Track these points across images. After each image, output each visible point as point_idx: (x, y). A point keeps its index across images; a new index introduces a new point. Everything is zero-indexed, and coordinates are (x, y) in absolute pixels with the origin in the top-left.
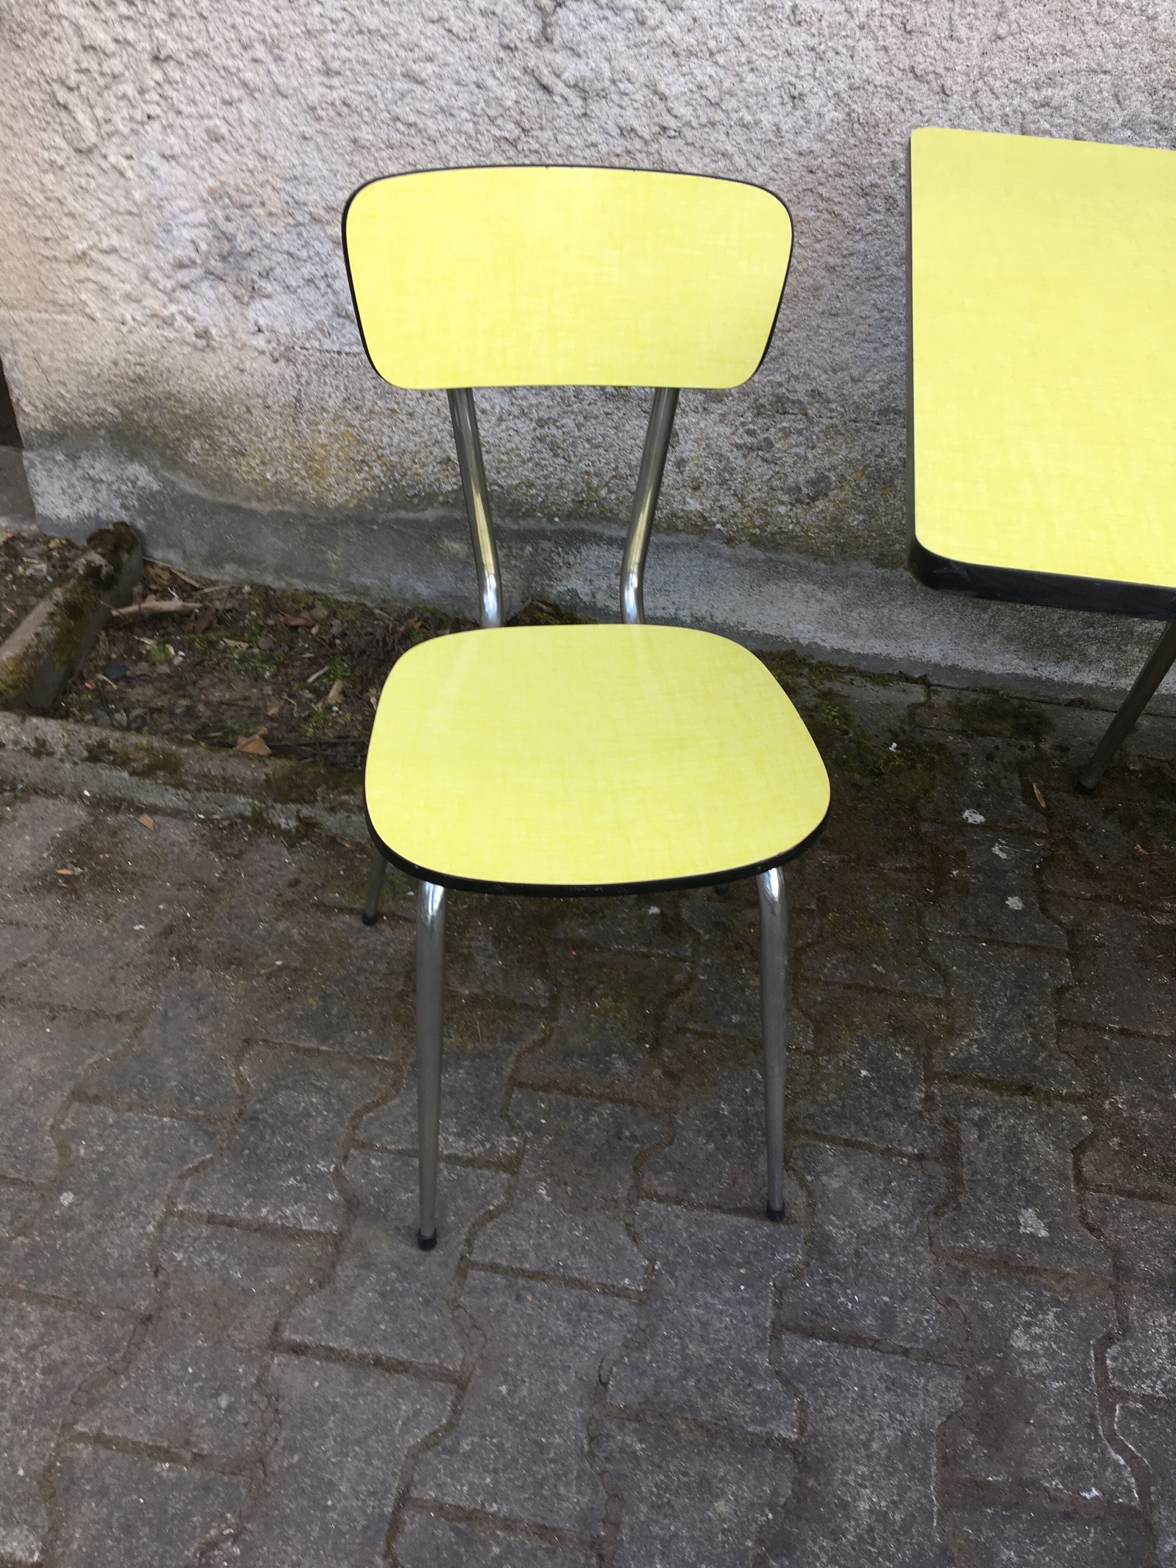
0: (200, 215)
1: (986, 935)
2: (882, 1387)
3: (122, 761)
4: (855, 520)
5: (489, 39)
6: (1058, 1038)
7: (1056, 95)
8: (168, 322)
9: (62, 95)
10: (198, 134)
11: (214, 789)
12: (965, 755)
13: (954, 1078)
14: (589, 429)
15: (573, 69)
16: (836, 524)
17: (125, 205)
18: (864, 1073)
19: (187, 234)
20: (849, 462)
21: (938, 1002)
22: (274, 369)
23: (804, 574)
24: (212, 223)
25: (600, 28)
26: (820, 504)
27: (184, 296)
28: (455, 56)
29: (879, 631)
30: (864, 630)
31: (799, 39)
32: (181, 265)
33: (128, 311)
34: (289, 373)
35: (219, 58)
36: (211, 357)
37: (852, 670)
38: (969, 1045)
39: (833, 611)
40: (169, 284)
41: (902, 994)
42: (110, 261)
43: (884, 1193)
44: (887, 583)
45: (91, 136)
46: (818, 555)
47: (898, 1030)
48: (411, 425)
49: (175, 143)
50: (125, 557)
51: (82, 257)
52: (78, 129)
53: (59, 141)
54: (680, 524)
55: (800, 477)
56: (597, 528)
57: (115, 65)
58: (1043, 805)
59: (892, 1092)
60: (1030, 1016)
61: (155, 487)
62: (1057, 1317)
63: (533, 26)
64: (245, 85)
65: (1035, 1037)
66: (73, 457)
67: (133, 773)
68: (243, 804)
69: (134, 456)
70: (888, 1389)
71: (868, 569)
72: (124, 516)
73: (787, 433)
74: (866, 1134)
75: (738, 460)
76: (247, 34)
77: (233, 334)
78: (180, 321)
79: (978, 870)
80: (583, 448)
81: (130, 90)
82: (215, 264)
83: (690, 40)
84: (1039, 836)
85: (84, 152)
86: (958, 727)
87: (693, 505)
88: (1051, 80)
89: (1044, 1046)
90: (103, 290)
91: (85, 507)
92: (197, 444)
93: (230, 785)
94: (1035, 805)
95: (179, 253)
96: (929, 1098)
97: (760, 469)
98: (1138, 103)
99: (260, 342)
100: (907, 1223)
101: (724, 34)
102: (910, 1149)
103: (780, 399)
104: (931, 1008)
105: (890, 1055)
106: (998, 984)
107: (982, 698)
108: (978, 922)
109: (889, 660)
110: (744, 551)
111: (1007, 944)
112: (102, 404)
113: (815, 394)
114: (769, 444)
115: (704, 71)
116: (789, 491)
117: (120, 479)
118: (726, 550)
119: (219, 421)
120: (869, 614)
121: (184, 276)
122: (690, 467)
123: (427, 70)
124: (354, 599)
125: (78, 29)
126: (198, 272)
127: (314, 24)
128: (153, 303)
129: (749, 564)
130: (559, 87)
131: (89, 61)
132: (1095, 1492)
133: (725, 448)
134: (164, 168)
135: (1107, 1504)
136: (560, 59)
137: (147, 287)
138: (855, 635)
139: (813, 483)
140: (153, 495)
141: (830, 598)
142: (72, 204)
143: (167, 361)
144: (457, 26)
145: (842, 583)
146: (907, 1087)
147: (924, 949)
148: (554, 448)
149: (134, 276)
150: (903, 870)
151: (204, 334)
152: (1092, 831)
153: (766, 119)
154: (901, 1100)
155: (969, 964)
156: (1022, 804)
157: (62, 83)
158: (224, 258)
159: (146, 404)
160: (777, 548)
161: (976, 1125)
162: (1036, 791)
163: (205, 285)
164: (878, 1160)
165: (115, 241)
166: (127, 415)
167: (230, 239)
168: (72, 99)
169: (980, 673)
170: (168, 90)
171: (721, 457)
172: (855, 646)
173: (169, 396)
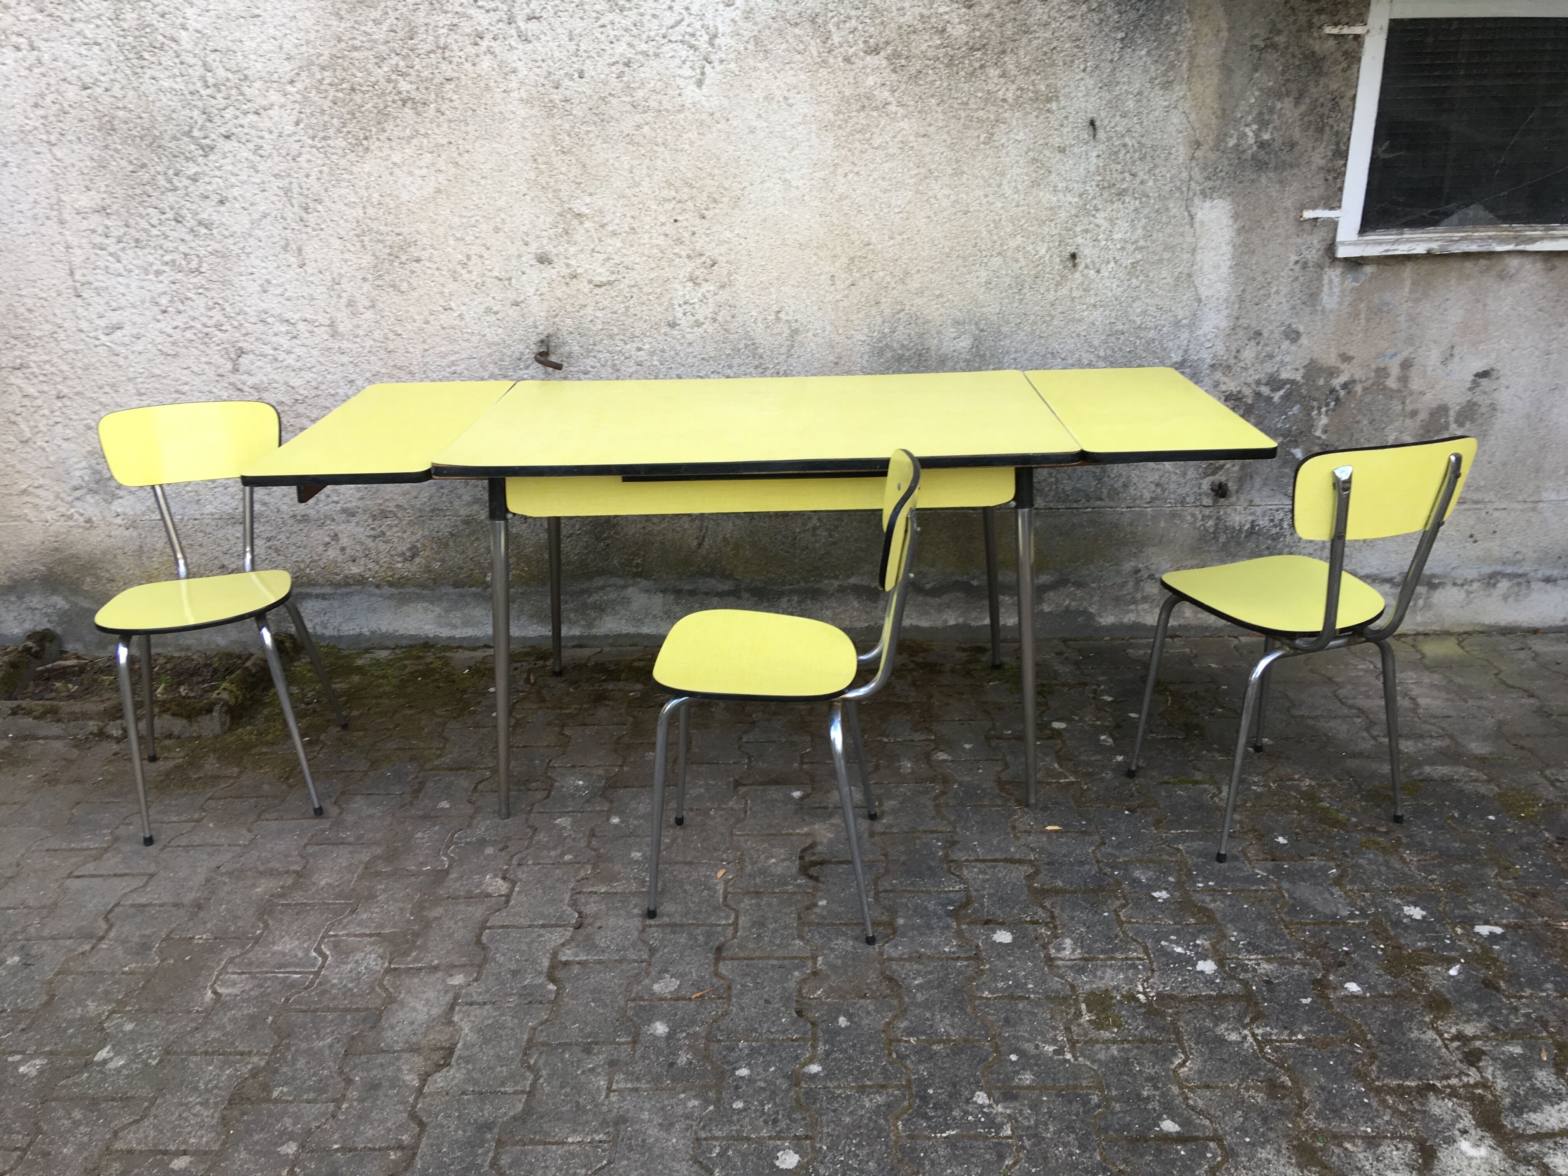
0: (84, 464)
3: (28, 713)
4: (437, 565)
5: (211, 373)
7: (459, 369)
8: (70, 517)
9: (13, 418)
10: (80, 427)
11: (77, 719)
14: (293, 539)
15: (251, 381)
16: (428, 569)
17: (46, 464)
19: (78, 473)
20: (424, 537)
22: (127, 533)
23: (420, 598)
24: (90, 467)
25: (259, 363)
26: (417, 560)
27: (78, 504)
28: (197, 381)
29: (466, 624)
30: (459, 623)
31: (345, 359)
32: (76, 489)
33: (49, 515)
34: (135, 534)
35: (88, 394)
36: (94, 532)
37: (459, 647)
39: (440, 616)
40: (70, 499)
42: (38, 492)
44: (462, 596)
45: (28, 434)
46: (424, 586)
48: (202, 550)
49: (70, 433)
50: (48, 645)
51: (24, 492)
52: (22, 432)
53: (11, 438)
54: (351, 581)
55: (403, 547)
56: (309, 590)
57: (39, 402)
61: (67, 607)
63: (229, 366)
64: (101, 403)
66: (20, 598)
67: (35, 718)
68: (93, 726)
69: (54, 591)
71: (451, 590)
72: (49, 626)
73: (390, 527)
75: (370, 543)
76: (101, 382)
77: (104, 519)
78: (76, 516)
80: (292, 549)
81: (46, 412)
82: (93, 486)
83: (299, 364)
85: (25, 442)
87: (355, 570)
88: (453, 363)
90: (36, 506)
91: (28, 626)
92: (88, 579)
93: (86, 716)
95: (75, 483)
97: (383, 547)
98: (491, 367)
99: (118, 520)
101: (313, 361)
103: (382, 511)
109: (477, 639)
110: (386, 590)
112: (36, 566)
113: (398, 506)
114: (384, 534)
115: (308, 376)
116: (399, 555)
117: (47, 606)
118: (377, 591)
119: (100, 565)
120: (458, 614)
121: (78, 494)
122: (348, 551)
123: (186, 388)
124: (183, 654)
125: (20, 388)
126: (84, 491)
127: (132, 375)
128: (62, 509)
129: (391, 597)
130: (246, 389)
131: (26, 402)
133: (363, 538)
134: (65, 445)
136: (244, 377)
137: (59, 502)
138: (455, 627)
139: (410, 549)
140: (65, 612)
141: (438, 610)
142: (19, 467)
143: (71, 538)
144: (196, 369)
145: (440, 599)
148: (277, 551)
149: (52, 497)
151: (89, 521)
153: (341, 392)
157: (13, 412)
158: (97, 482)
159: (60, 562)
160: (402, 586)
163: (88, 497)
165: (41, 481)
166: (50, 569)
167: (99, 472)
168: (19, 419)
169: (524, 638)
170: (65, 410)
171: (362, 543)
172: (458, 633)
173: (72, 556)
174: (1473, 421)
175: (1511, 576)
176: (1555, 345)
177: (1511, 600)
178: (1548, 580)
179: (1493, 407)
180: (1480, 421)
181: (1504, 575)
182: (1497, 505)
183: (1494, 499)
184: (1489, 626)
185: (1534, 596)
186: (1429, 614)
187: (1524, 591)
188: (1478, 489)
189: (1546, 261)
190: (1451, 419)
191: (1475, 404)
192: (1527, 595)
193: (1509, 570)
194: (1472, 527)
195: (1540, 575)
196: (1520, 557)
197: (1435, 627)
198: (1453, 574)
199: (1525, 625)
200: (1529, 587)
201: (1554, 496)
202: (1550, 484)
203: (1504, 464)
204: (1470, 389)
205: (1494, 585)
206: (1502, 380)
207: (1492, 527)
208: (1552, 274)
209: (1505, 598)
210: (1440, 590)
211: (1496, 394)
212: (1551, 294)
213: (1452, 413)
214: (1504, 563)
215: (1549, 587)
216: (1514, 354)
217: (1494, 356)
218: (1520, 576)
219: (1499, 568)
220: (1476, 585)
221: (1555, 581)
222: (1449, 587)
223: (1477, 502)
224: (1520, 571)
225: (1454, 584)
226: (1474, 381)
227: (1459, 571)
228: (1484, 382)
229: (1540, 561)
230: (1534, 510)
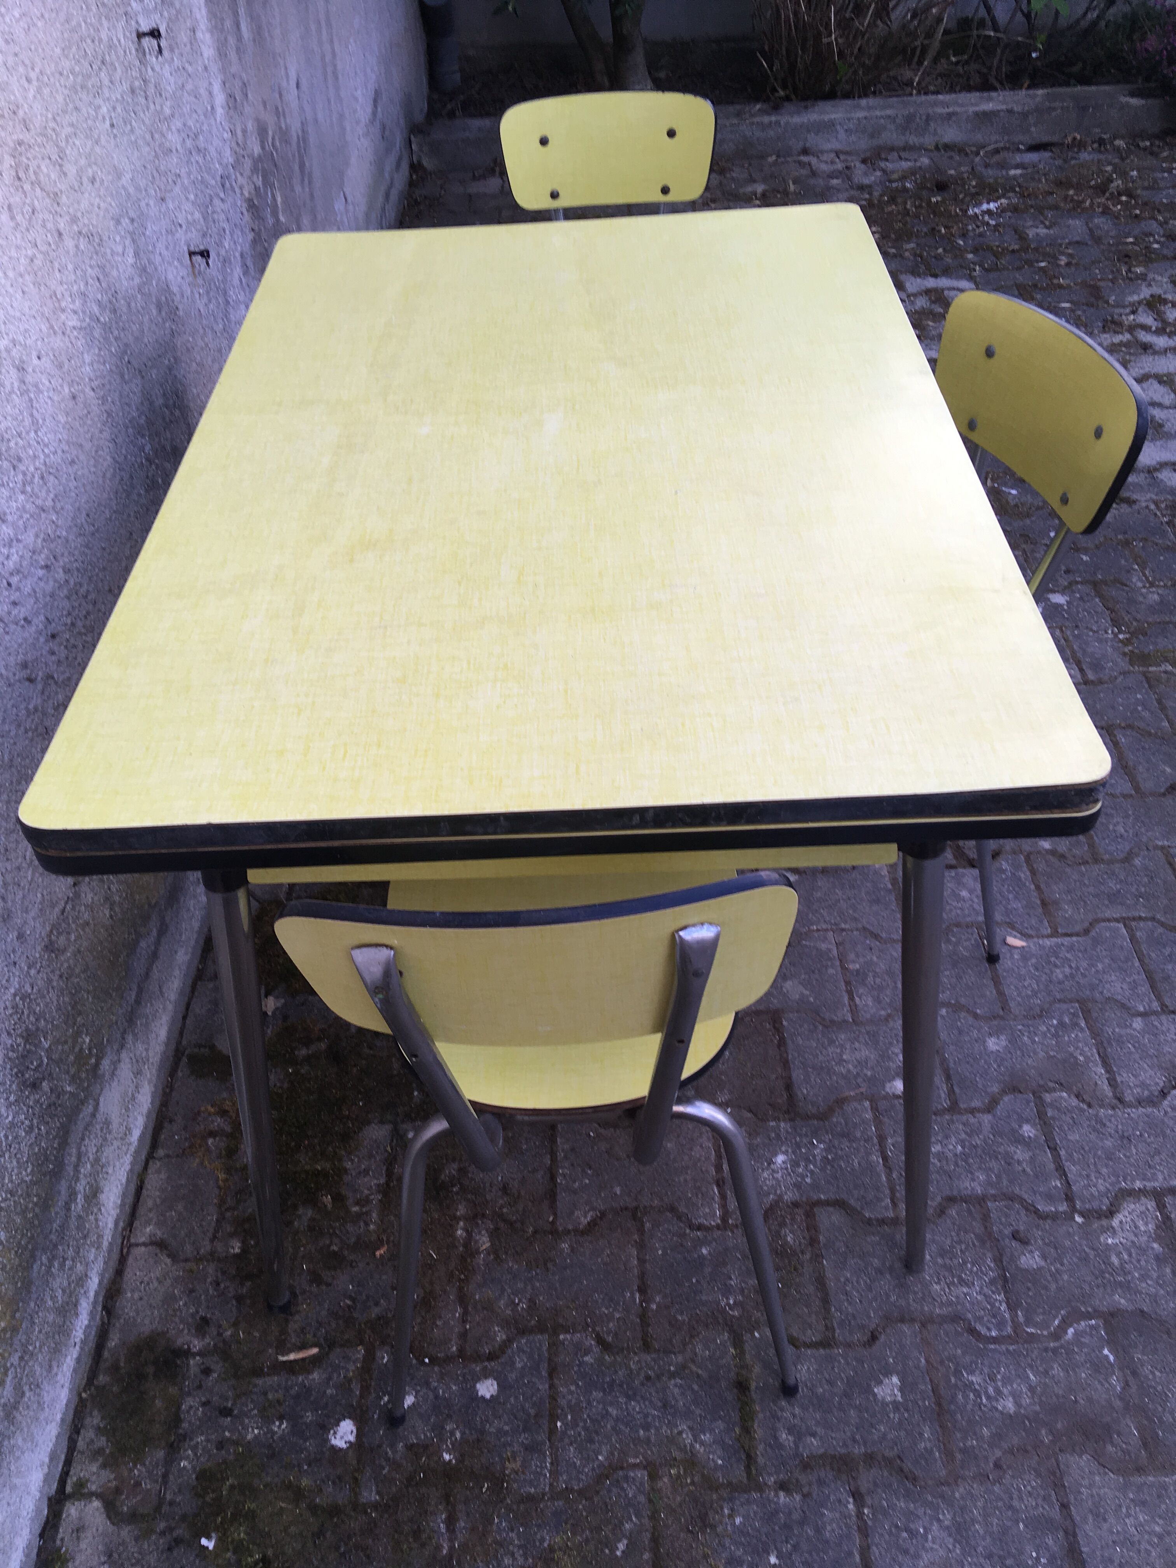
1: (545, 1423)
2: (1105, 1526)
6: (668, 1352)
12: (221, 1445)
13: (750, 1459)
18: (773, 1560)
21: (653, 1477)
38: (702, 1443)
41: (654, 1517)
43: (913, 1534)
47: (703, 1521)
58: (315, 1351)
59: (787, 1526)
60: (648, 1378)
62: (971, 1372)
65: (672, 1375)
70: (1105, 1520)
74: (850, 1554)
79: (439, 1429)
84: (370, 1356)
86: (161, 1454)
89: (684, 1367)
94: (315, 1361)
96: (783, 1486)
100: (936, 1508)
102: (851, 1506)
104: (664, 1482)
105: (741, 1531)
106: (613, 1412)
107: (94, 1419)
108: (525, 1430)
111: (553, 1398)
132: (1106, 1352)
135: (1112, 1343)
146: (777, 1512)
147: (581, 1493)
150: (451, 1522)
152: (353, 1300)
154: (796, 1516)
155: (591, 1441)
156: (315, 1376)
161: (800, 1439)
162: (292, 1357)
164: (877, 1539)
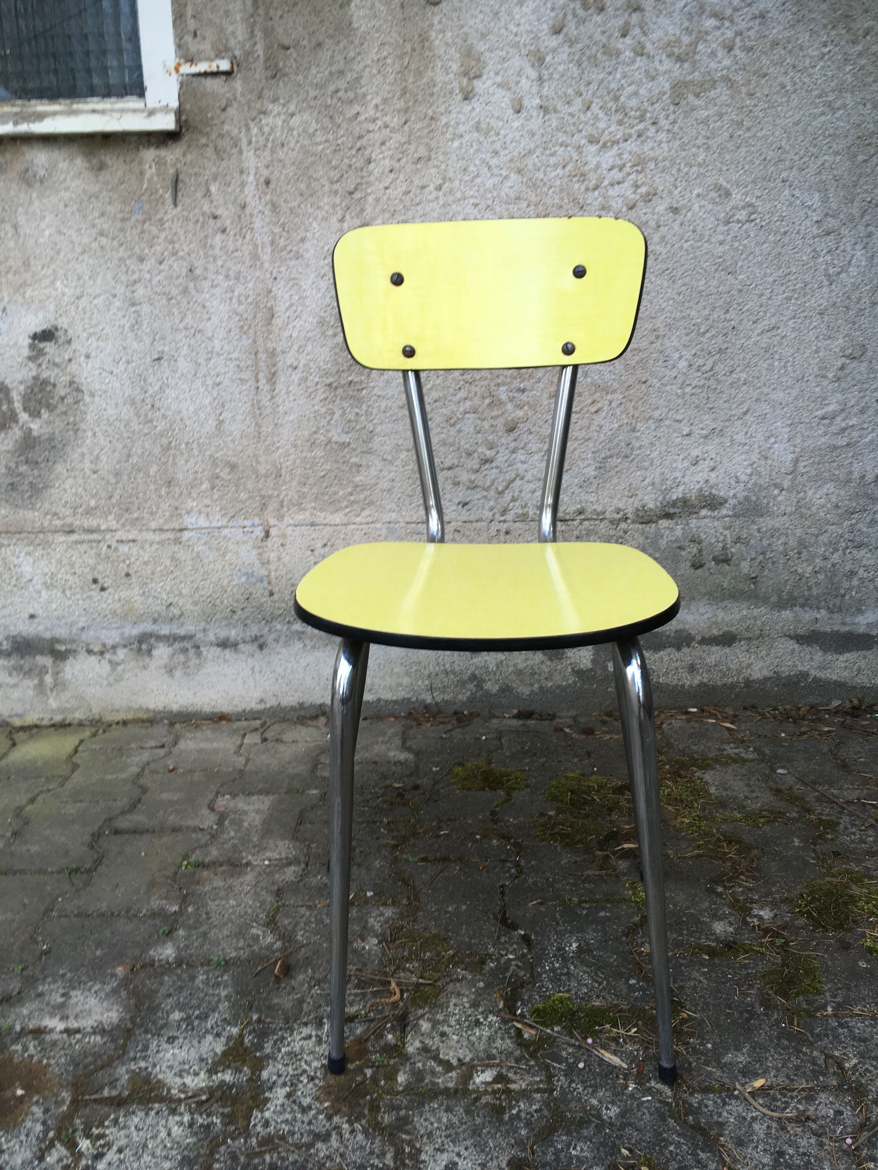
174: (51, 408)
175: (171, 639)
176: (140, 292)
177: (178, 673)
178: (224, 644)
179: (74, 386)
180: (61, 408)
181: (159, 638)
182: (119, 535)
183: (114, 525)
184: (156, 712)
185: (210, 668)
186: (65, 696)
187: (194, 661)
188: (89, 512)
189: (88, 155)
190: (18, 405)
191: (45, 382)
192: (199, 667)
193: (165, 630)
194: (93, 569)
195: (211, 637)
196: (176, 611)
197: (79, 715)
198: (84, 636)
199: (207, 709)
200: (199, 654)
201: (202, 522)
202: (191, 504)
203: (117, 474)
204: (30, 358)
205: (149, 652)
206: (74, 345)
207: (123, 568)
208: (105, 175)
209: (170, 671)
210: (70, 661)
211: (73, 367)
212: (111, 209)
213: (15, 396)
214: (155, 621)
215: (228, 653)
216: (83, 303)
217: (52, 308)
218: (183, 638)
219: (148, 627)
220: (121, 653)
221: (235, 645)
222: (83, 655)
223: (90, 531)
224: (182, 632)
225: (90, 652)
226: (32, 347)
227: (92, 633)
228: (49, 347)
229: (208, 617)
230: (177, 541)
